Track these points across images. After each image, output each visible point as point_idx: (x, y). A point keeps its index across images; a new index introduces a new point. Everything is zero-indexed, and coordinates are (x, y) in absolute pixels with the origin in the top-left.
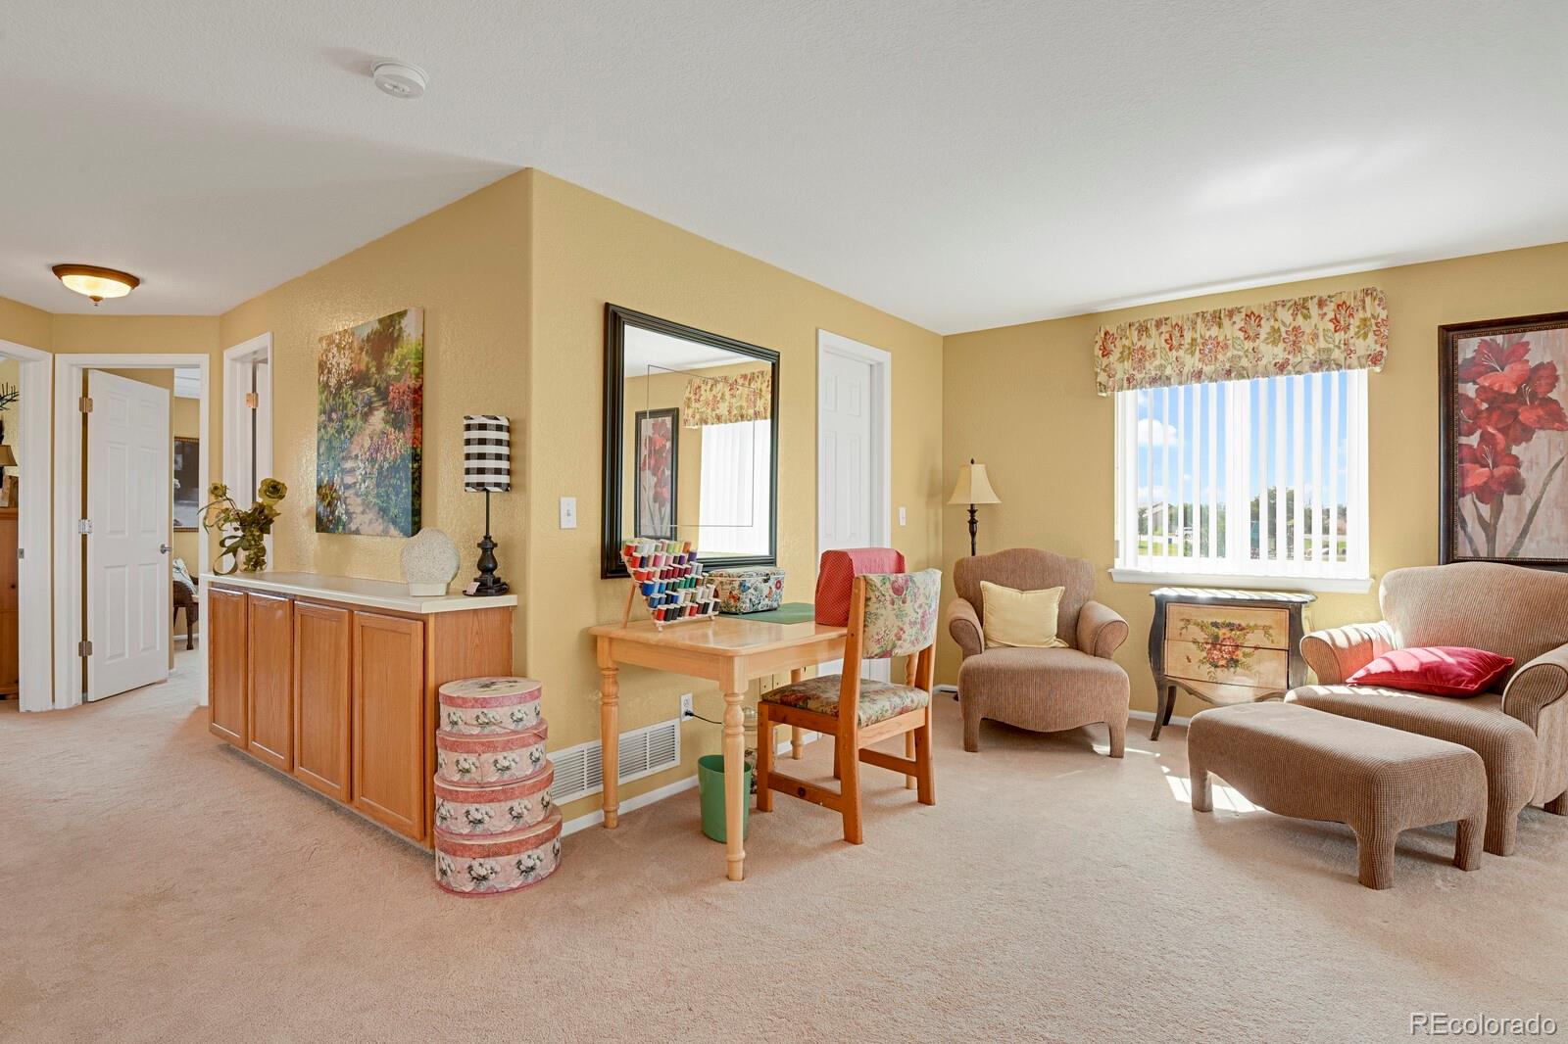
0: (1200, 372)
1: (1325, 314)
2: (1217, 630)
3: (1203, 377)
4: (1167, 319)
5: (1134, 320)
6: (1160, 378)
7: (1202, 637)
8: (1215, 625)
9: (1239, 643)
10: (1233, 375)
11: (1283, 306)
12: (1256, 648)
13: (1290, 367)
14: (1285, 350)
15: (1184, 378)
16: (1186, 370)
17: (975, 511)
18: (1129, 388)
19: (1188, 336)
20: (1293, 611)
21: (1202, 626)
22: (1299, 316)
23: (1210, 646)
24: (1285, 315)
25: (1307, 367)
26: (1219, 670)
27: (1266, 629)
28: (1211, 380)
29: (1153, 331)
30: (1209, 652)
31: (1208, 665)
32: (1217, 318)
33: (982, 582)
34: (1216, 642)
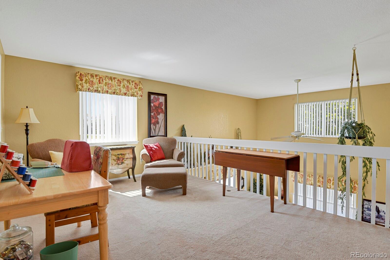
0: (108, 91)
1: (133, 84)
2: (119, 156)
3: (108, 93)
4: (98, 75)
5: (89, 73)
6: (97, 90)
7: (115, 158)
8: (118, 155)
9: (123, 158)
10: (115, 94)
11: (125, 80)
12: (127, 159)
13: (127, 94)
14: (126, 90)
15: (104, 92)
16: (104, 90)
17: (28, 126)
18: (88, 91)
19: (104, 81)
20: (133, 149)
21: (115, 156)
22: (128, 83)
23: (117, 160)
24: (125, 82)
25: (130, 95)
26: (119, 165)
27: (128, 154)
28: (110, 94)
29: (95, 77)
30: (117, 161)
31: (117, 165)
32: (111, 79)
33: (50, 152)
34: (118, 159)
